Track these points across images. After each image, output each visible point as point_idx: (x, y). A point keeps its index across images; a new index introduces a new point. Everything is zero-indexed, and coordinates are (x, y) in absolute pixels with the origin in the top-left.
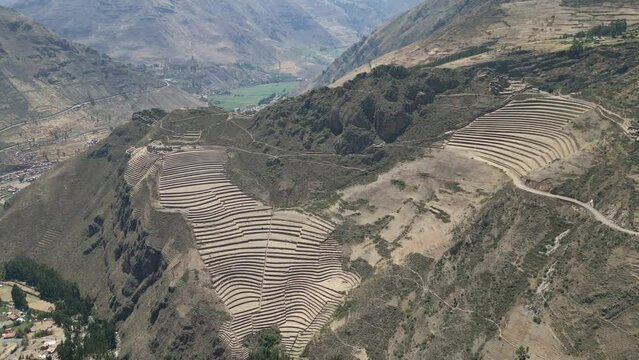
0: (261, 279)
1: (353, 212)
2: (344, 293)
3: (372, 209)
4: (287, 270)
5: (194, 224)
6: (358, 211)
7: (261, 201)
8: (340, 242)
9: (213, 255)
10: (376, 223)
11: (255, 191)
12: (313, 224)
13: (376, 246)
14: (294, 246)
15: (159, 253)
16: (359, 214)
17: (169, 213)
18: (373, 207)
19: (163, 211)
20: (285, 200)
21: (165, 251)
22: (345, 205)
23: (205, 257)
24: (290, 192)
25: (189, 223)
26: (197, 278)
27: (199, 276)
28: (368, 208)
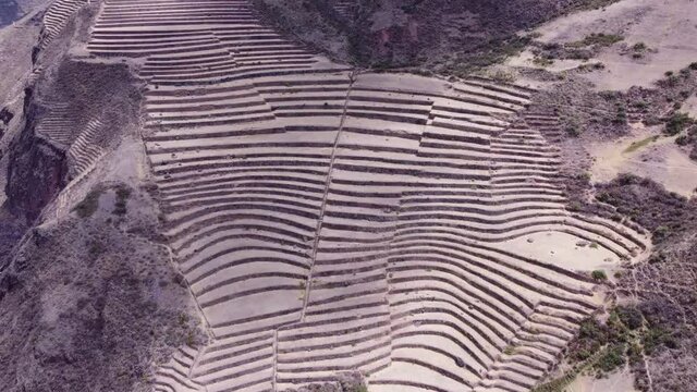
0: (312, 223)
1: (578, 63)
2: (598, 277)
3: (638, 53)
4: (394, 202)
5: (152, 88)
6: (594, 61)
7: (327, 53)
8: (552, 134)
9: (180, 156)
10: (660, 83)
11: (314, 36)
12: (463, 96)
13: (680, 142)
14: (414, 145)
15: (62, 154)
16: (597, 66)
17: (102, 66)
18: (640, 47)
19: (89, 61)
20: (384, 51)
21: (74, 151)
22: (552, 51)
23: (155, 158)
24: (397, 33)
25: (138, 85)
26: (121, 209)
27: (129, 202)
28: (624, 51)
